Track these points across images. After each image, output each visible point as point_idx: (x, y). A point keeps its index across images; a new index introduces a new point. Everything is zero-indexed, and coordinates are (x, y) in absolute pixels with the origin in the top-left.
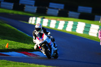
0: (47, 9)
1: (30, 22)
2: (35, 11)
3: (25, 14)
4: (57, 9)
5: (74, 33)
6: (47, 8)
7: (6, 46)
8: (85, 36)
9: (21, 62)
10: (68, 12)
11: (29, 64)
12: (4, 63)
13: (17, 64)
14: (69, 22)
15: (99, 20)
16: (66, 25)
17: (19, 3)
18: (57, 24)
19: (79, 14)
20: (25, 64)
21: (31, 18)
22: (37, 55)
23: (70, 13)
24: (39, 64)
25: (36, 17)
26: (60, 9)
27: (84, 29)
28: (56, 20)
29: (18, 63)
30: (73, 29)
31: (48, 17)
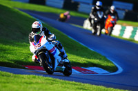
13: (66, 84)
16: (134, 32)
18: (123, 31)
24: (96, 84)
26: (127, 11)
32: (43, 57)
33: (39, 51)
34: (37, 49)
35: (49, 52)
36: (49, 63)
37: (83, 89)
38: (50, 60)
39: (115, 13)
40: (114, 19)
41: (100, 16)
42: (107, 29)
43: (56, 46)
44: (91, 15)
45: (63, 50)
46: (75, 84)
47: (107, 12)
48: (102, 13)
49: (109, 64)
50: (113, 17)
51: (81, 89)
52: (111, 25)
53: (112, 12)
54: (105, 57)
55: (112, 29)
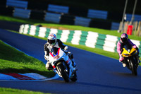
0: (45, 14)
1: (21, 32)
2: (29, 17)
3: (14, 20)
4: (59, 13)
5: (82, 47)
6: (45, 12)
8: (98, 51)
9: (8, 87)
10: (74, 18)
11: (19, 91)
14: (76, 32)
15: (118, 29)
16: (71, 36)
17: (5, 4)
18: (59, 35)
19: (90, 20)
20: (14, 90)
21: (22, 27)
22: (30, 78)
23: (77, 19)
25: (30, 24)
26: (62, 14)
27: (96, 41)
28: (57, 28)
29: (4, 89)
30: (80, 42)
31: (46, 25)
32: (62, 68)
33: (57, 62)
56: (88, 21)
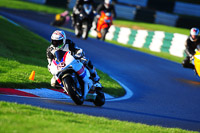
4: (134, 6)
5: (164, 55)
7: (30, 77)
9: (60, 109)
10: (154, 13)
11: (75, 114)
12: (25, 110)
13: (51, 114)
14: (157, 33)
16: (149, 39)
18: (132, 37)
19: (177, 17)
20: (67, 113)
23: (159, 15)
24: (94, 115)
26: (138, 7)
28: (130, 27)
31: (115, 22)
34: (60, 69)
35: (77, 74)
36: (77, 89)
37: (76, 122)
38: (78, 85)
39: (111, 9)
40: (109, 18)
41: (88, 12)
42: (100, 32)
43: (85, 65)
44: (75, 9)
45: (94, 70)
46: (64, 115)
47: (100, 7)
48: (91, 7)
49: (114, 86)
50: (107, 14)
51: (73, 121)
52: (105, 26)
53: (107, 7)
54: (107, 75)
55: (107, 31)
56: (173, 18)
